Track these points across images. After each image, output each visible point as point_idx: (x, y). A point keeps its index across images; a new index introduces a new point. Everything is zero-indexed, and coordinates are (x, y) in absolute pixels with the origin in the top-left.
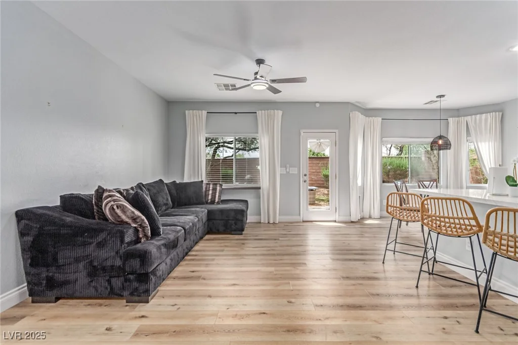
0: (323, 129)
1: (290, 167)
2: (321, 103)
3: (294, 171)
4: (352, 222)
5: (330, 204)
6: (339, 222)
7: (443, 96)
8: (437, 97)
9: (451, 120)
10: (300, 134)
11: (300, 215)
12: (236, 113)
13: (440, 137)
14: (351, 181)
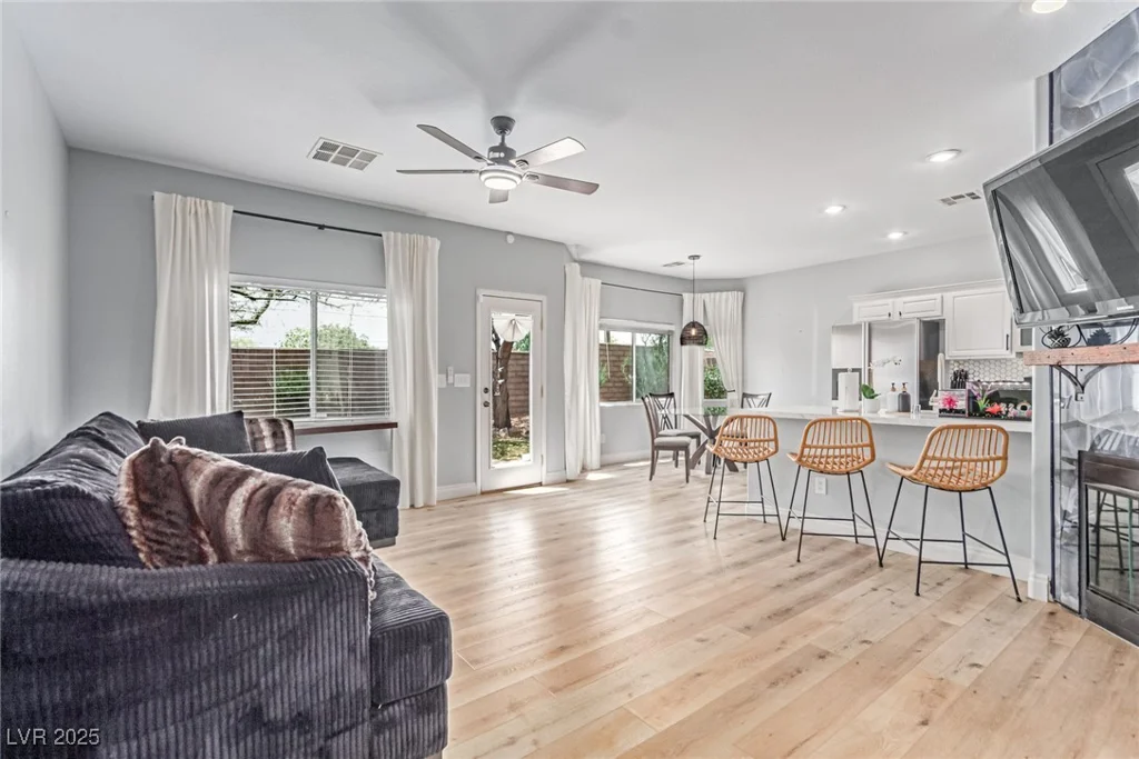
0: (523, 291)
1: (456, 372)
2: (520, 237)
3: (463, 381)
4: (568, 481)
5: (531, 450)
6: (547, 485)
7: (698, 257)
8: (690, 257)
9: (687, 297)
10: (476, 298)
11: (475, 480)
12: (321, 227)
13: (693, 324)
14: (567, 400)
